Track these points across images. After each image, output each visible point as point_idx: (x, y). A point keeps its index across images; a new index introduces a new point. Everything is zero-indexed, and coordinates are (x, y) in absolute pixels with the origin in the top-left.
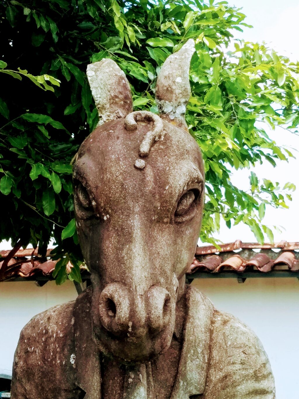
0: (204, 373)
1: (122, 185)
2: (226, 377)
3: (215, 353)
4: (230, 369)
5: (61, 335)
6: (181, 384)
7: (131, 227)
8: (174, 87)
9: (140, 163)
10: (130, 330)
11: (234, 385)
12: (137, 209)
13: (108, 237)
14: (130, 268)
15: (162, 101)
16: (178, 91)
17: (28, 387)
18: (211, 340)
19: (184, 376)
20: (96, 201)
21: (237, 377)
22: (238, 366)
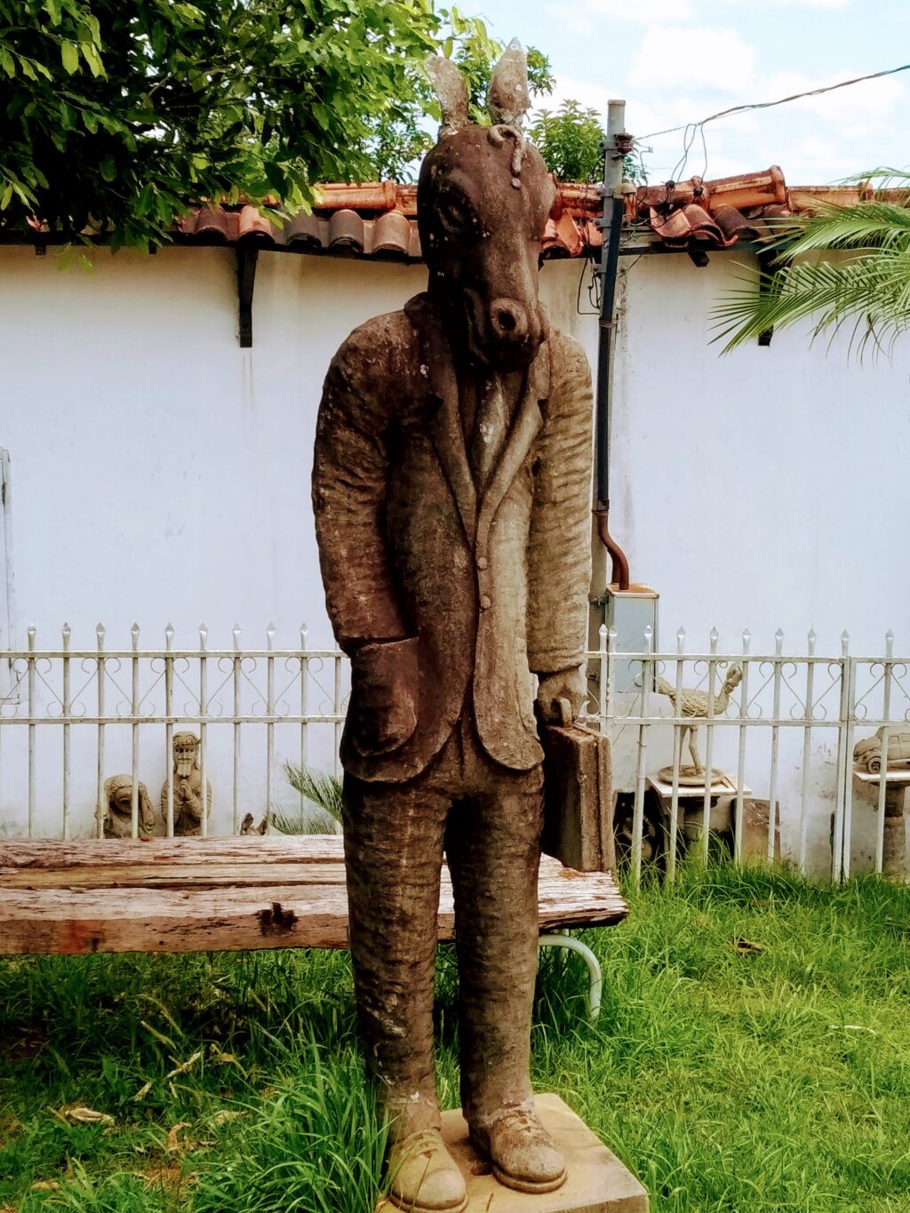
0: (548, 380)
1: (504, 204)
2: (565, 384)
3: (555, 362)
4: (569, 375)
5: (407, 347)
6: (532, 389)
7: (516, 246)
8: (515, 96)
9: (516, 182)
10: (526, 341)
11: (572, 390)
12: (519, 229)
13: (490, 254)
14: (521, 285)
15: (502, 110)
16: (518, 100)
17: (367, 398)
18: (550, 350)
19: (534, 384)
20: (478, 218)
21: (574, 384)
22: (574, 374)
